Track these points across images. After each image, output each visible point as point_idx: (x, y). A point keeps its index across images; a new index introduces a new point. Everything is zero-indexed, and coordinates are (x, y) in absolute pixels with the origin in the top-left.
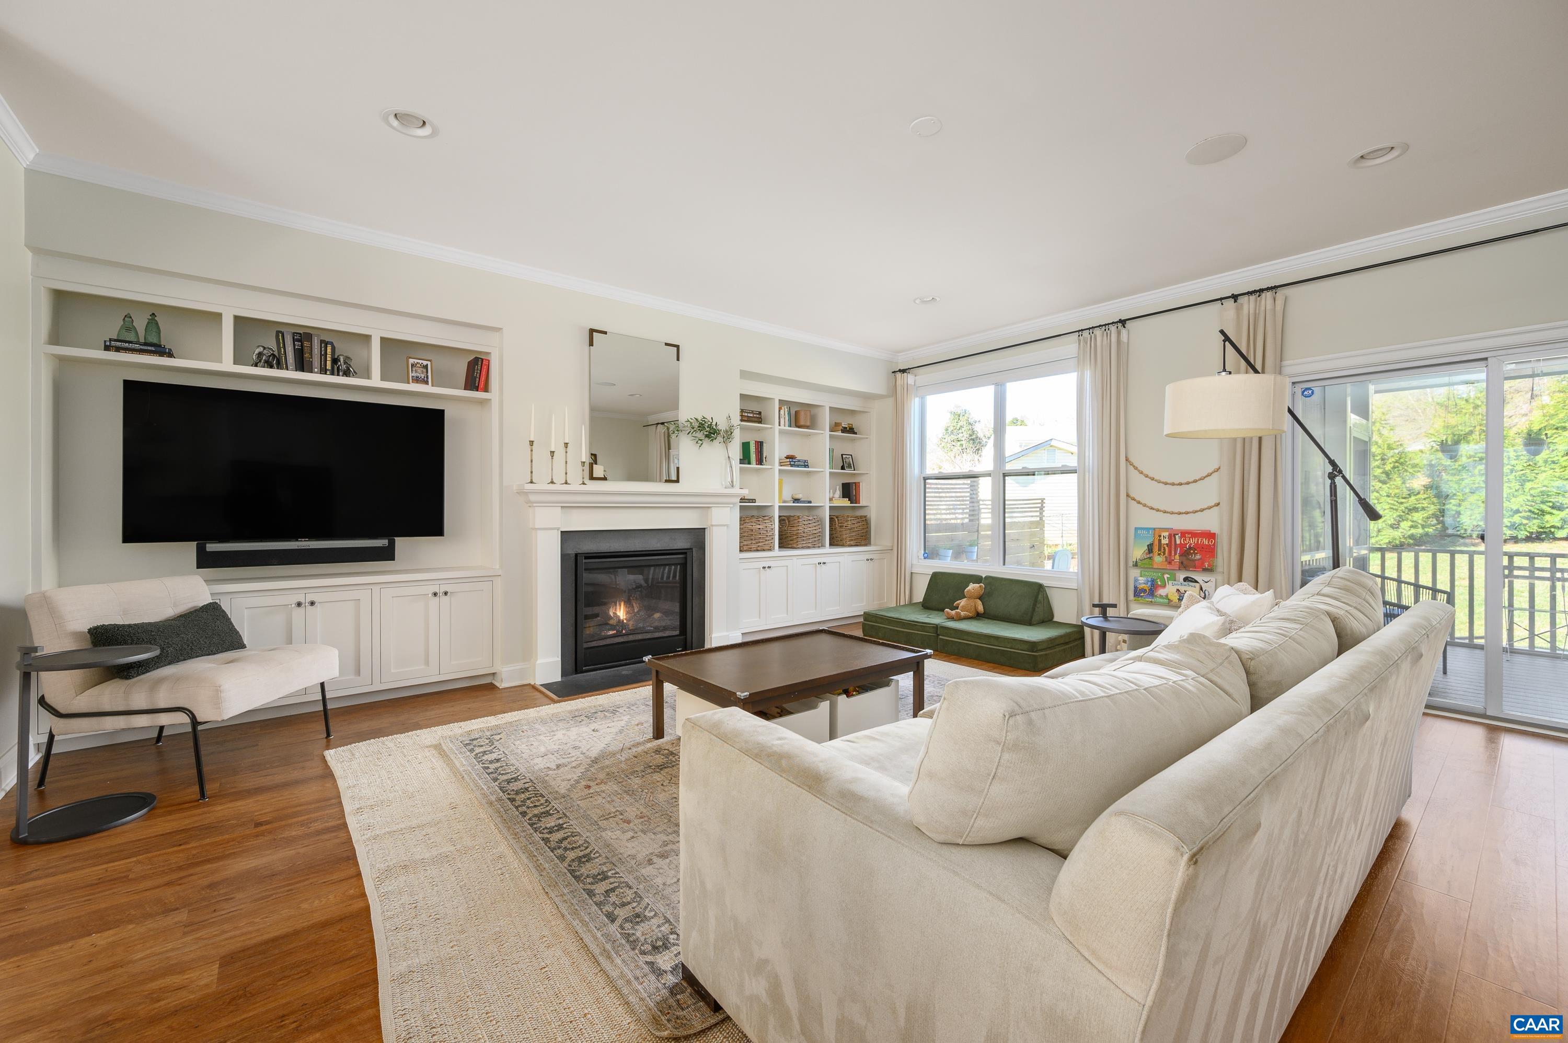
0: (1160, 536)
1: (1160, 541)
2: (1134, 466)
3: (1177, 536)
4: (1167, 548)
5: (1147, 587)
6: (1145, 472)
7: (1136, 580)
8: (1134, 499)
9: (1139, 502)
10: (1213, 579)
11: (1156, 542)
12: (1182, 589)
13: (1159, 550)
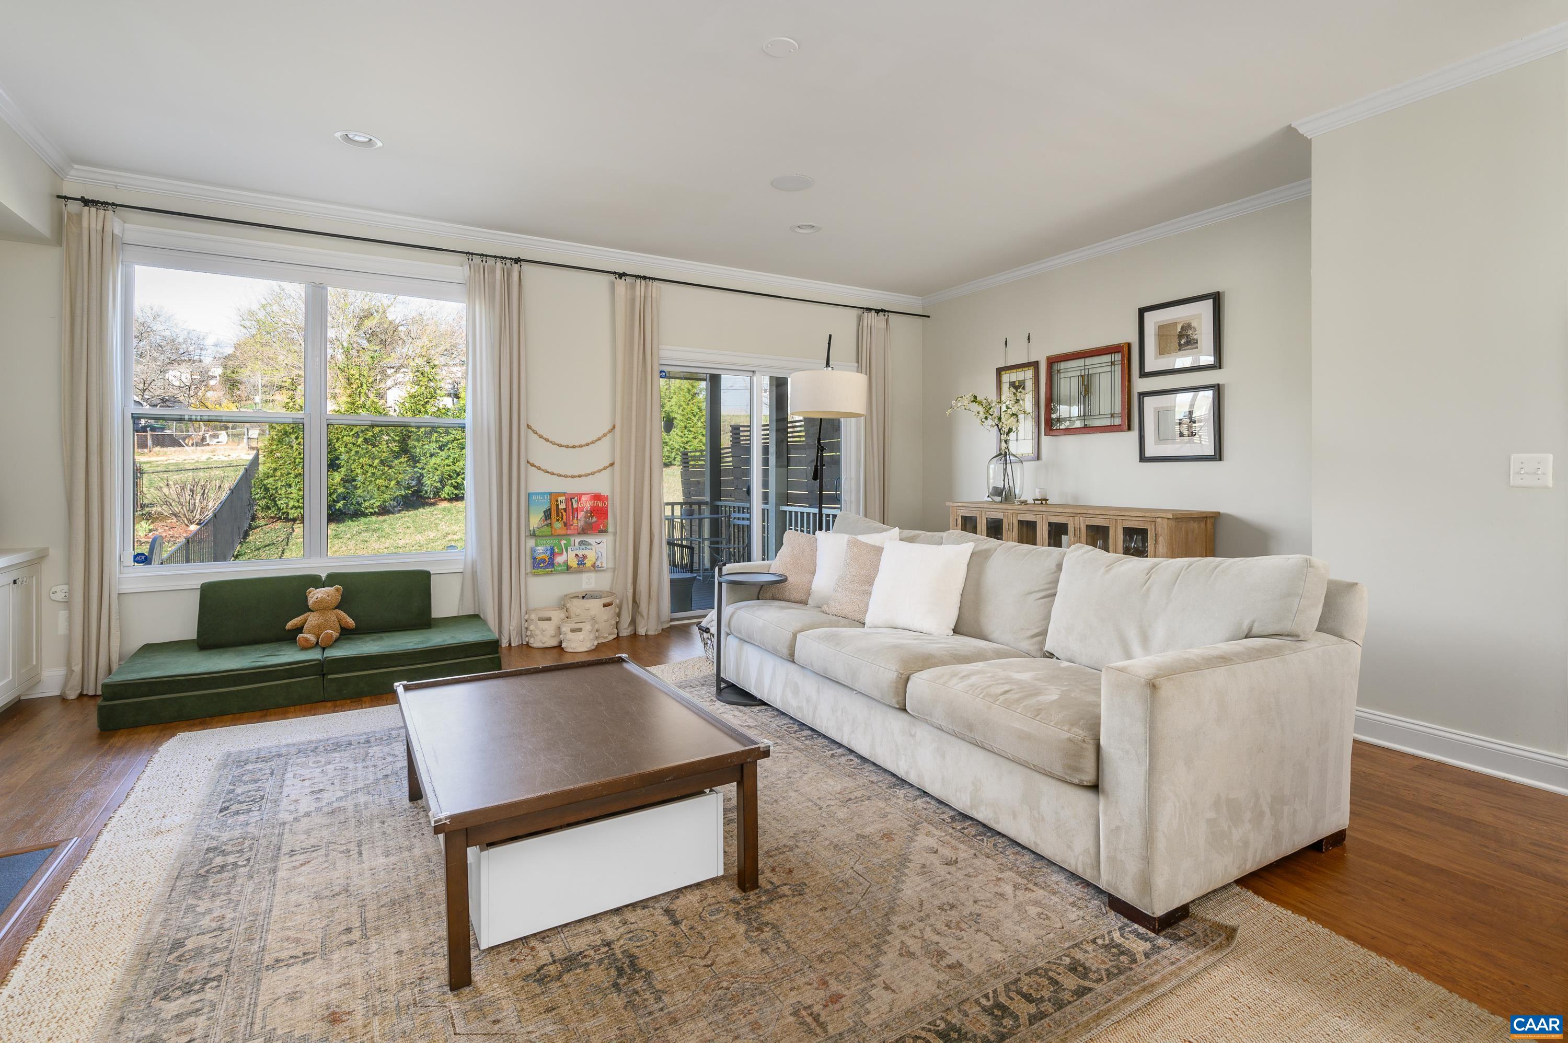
0: (557, 501)
1: (557, 505)
2: (533, 431)
3: (573, 500)
4: (564, 514)
5: (546, 556)
6: (544, 436)
7: (533, 551)
8: (533, 465)
9: (539, 468)
10: (604, 540)
11: (554, 508)
12: (580, 553)
13: (558, 515)
